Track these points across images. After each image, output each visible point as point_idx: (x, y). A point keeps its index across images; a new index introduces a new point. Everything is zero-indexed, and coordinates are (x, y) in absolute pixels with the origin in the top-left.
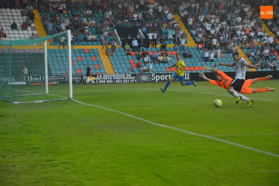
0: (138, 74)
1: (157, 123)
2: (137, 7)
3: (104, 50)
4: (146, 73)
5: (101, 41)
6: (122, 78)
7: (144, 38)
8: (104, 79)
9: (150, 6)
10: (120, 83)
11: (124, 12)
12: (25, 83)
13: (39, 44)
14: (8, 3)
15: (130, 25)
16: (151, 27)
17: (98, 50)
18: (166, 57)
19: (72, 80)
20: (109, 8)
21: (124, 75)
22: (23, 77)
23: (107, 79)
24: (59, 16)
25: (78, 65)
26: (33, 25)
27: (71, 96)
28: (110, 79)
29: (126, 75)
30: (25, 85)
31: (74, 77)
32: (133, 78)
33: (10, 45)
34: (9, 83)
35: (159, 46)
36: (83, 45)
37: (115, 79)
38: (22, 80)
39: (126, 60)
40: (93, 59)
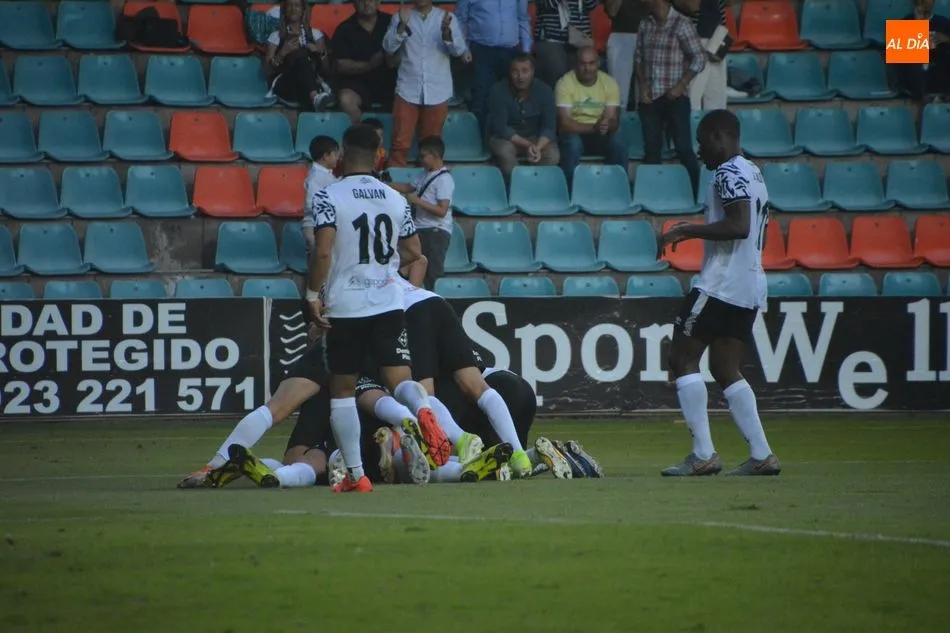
0: (280, 306)
6: (62, 349)
10: (36, 422)
21: (87, 320)
29: (112, 311)
32: (216, 364)
39: (122, 116)
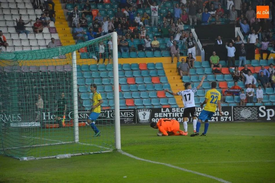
0: (234, 107)
3: (175, 65)
4: (248, 104)
5: (169, 49)
7: (245, 42)
8: (173, 116)
12: (39, 124)
13: (63, 56)
17: (163, 65)
19: (120, 118)
23: (180, 115)
24: (96, 7)
25: (128, 93)
26: (52, 24)
27: (119, 146)
30: (39, 128)
31: (121, 113)
32: (225, 115)
33: (16, 59)
34: (12, 125)
35: (272, 56)
36: (137, 56)
38: (34, 120)
40: (155, 80)
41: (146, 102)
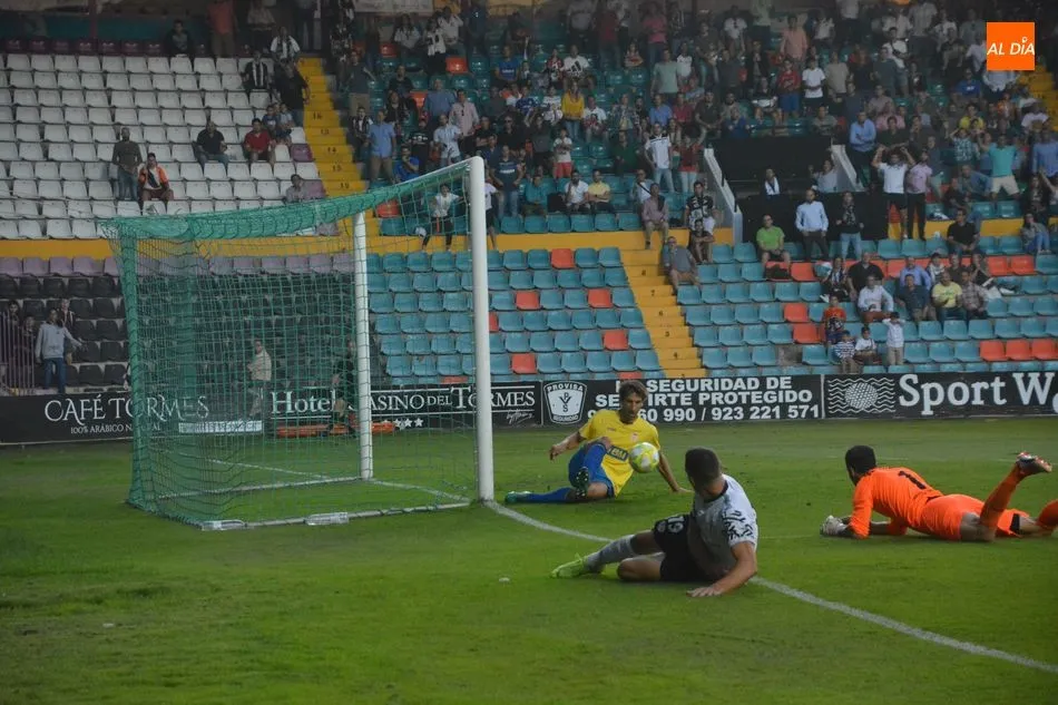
0: (828, 377)
1: (936, 631)
2: (824, 31)
3: (653, 256)
4: (868, 370)
5: (637, 208)
6: (744, 395)
7: (860, 188)
8: (650, 404)
9: (889, 23)
10: (735, 423)
11: (757, 57)
12: (259, 427)
13: (329, 228)
14: (179, 28)
15: (789, 127)
16: (899, 131)
17: (622, 253)
18: (977, 288)
19: (493, 408)
20: (676, 43)
21: (753, 384)
22: (251, 398)
23: (668, 400)
24: (428, 85)
25: (519, 335)
26: (297, 136)
27: (488, 489)
28: (683, 403)
29: (763, 380)
30: (258, 436)
31: (499, 395)
32: (803, 400)
33: (190, 237)
34: (181, 428)
35: (937, 230)
36: (546, 229)
37: (708, 404)
38: (245, 413)
39: (766, 306)
40: (598, 299)
41: (570, 363)
